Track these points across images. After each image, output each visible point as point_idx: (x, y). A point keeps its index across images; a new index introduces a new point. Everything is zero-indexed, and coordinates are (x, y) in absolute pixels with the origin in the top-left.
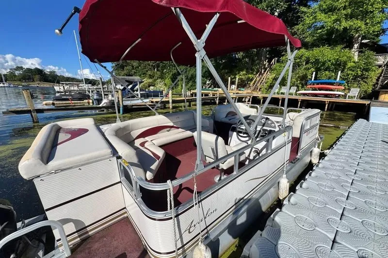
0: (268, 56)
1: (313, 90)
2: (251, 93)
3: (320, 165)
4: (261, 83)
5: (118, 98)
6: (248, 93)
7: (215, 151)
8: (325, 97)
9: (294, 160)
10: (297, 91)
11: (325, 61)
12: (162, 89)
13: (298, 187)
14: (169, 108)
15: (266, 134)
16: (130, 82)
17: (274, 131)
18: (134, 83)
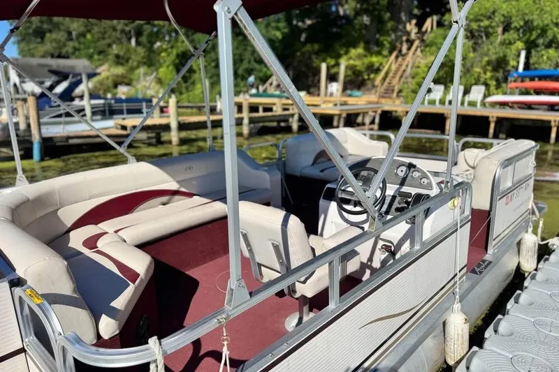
0: (416, 11)
1: (522, 93)
2: (377, 103)
3: (539, 276)
4: (401, 77)
5: (27, 118)
6: (370, 103)
7: (283, 252)
8: (549, 110)
9: (479, 265)
10: (485, 96)
11: (547, 25)
12: (150, 93)
13: (489, 333)
14: (170, 142)
15: (408, 203)
16: (62, 76)
17: (428, 196)
18: (75, 75)
